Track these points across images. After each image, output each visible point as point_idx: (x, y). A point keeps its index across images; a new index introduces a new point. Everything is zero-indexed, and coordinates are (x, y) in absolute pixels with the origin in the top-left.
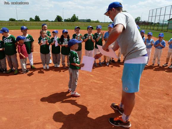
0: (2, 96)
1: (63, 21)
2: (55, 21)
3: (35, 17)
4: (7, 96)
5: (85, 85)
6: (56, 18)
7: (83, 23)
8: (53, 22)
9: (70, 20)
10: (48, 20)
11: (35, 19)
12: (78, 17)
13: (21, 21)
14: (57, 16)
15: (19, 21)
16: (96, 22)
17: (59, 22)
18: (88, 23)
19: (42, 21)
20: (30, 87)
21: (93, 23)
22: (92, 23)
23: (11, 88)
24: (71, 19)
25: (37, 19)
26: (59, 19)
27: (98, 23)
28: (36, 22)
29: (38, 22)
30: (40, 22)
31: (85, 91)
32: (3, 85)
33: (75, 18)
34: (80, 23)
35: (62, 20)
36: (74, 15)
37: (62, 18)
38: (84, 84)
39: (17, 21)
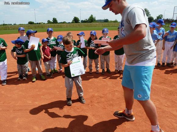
0: (31, 102)
1: (80, 23)
2: (72, 23)
3: (53, 19)
4: (36, 103)
5: (117, 91)
6: (73, 19)
7: (101, 23)
8: (71, 24)
9: (87, 21)
10: (65, 22)
11: (52, 21)
12: (95, 17)
13: (39, 23)
14: (74, 17)
15: (37, 23)
16: (114, 22)
17: (77, 24)
18: (106, 23)
19: (60, 23)
20: (58, 93)
21: (112, 23)
22: (110, 23)
23: (38, 93)
24: (89, 19)
25: (55, 21)
26: (76, 20)
27: (116, 23)
28: (54, 24)
29: (55, 24)
30: (57, 24)
31: (118, 99)
32: (31, 90)
33: (93, 18)
34: (97, 23)
35: (79, 21)
36: (92, 15)
37: (79, 19)
38: (115, 90)
39: (35, 24)
